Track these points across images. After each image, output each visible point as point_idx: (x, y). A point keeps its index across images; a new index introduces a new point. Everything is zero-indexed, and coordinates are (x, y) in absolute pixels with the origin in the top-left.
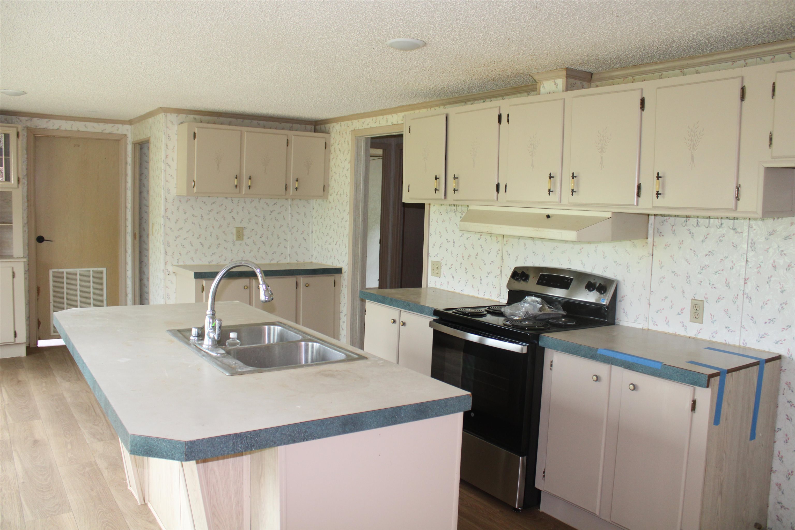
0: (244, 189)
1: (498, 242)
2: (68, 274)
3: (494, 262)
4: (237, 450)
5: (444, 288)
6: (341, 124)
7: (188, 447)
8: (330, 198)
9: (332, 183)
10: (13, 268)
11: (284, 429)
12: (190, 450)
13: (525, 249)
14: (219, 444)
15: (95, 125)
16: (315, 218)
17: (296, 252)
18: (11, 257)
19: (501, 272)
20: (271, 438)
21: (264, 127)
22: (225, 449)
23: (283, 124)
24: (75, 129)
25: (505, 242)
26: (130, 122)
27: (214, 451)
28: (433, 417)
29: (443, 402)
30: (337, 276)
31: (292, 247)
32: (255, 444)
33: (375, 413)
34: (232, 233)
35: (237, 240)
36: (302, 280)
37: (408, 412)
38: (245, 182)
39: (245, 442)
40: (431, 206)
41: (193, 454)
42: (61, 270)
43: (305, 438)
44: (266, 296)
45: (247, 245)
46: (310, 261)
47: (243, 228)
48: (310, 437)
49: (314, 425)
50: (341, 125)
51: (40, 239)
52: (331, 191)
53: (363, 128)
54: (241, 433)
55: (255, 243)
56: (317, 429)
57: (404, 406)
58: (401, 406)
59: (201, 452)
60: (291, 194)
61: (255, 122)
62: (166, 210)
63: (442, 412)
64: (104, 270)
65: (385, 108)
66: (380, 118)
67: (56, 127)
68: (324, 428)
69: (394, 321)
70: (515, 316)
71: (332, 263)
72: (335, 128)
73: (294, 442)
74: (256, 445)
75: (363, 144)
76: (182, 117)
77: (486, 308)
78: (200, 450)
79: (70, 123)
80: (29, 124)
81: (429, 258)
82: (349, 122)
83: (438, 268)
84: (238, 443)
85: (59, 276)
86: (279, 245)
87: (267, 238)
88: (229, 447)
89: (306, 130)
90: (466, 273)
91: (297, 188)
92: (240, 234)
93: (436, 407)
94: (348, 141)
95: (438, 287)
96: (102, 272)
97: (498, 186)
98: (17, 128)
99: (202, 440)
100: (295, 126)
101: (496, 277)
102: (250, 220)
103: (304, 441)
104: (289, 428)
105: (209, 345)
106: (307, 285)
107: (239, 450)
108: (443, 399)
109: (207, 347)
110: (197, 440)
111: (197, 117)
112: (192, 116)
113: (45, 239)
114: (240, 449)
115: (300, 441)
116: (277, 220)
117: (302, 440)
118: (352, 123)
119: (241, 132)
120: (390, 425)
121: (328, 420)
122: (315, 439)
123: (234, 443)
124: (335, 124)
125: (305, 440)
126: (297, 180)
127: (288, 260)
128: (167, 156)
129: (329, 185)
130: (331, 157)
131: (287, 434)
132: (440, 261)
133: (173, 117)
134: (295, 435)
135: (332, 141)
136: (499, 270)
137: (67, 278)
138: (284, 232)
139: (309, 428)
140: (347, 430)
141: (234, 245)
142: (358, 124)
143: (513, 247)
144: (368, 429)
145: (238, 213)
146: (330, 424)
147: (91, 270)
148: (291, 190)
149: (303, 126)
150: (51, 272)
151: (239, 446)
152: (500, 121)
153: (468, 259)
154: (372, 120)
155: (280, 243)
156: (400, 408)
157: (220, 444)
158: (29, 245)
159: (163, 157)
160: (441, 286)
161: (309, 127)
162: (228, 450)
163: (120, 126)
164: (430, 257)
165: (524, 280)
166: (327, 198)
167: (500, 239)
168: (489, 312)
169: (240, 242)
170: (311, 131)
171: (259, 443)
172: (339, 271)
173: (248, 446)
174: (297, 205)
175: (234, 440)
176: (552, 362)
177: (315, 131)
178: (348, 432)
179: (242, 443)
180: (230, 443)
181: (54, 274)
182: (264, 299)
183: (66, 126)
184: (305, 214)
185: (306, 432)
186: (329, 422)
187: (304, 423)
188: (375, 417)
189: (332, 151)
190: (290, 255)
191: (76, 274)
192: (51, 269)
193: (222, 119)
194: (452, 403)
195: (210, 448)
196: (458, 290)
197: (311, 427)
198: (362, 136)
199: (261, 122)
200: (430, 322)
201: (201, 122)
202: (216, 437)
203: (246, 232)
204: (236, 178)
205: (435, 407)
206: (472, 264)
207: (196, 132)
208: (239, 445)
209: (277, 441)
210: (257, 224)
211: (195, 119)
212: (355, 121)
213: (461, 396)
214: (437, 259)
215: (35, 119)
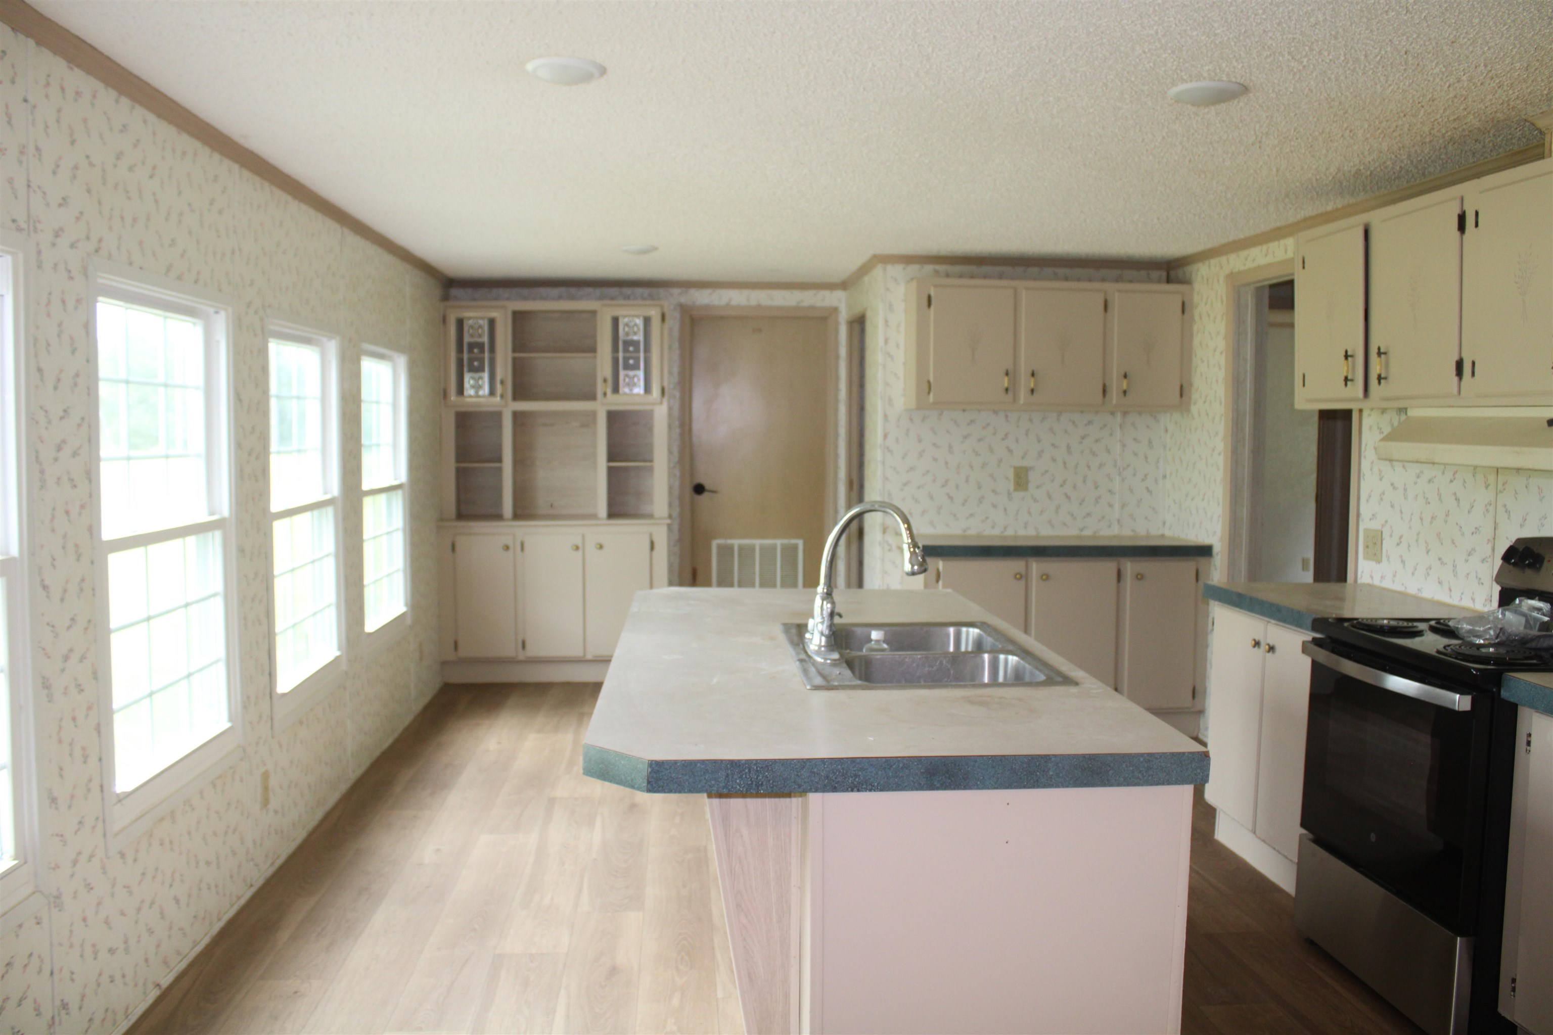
0: (1023, 396)
1: (1489, 485)
2: (741, 548)
3: (1480, 529)
4: (732, 787)
5: (1387, 584)
6: (1209, 263)
7: (652, 770)
8: (1194, 409)
9: (1198, 382)
10: (651, 535)
11: (816, 765)
12: (655, 776)
13: (1541, 500)
14: (702, 773)
15: (786, 294)
16: (1170, 450)
17: (1131, 516)
18: (650, 516)
19: (1493, 550)
20: (793, 776)
21: (1066, 279)
22: (713, 782)
23: (1103, 272)
24: (753, 303)
25: (1500, 487)
26: (844, 285)
27: (694, 783)
28: (1119, 785)
29: (1142, 759)
30: (1202, 561)
31: (1123, 506)
32: (764, 783)
33: (993, 761)
34: (1007, 478)
35: (1015, 490)
36: (1130, 567)
37: (1063, 768)
38: (1025, 383)
39: (746, 777)
40: (1365, 414)
41: (661, 783)
42: (730, 542)
43: (856, 787)
44: (913, 566)
45: (1035, 500)
46: (1160, 532)
47: (1027, 470)
48: (864, 786)
49: (871, 765)
50: (1209, 266)
51: (699, 489)
52: (1195, 396)
53: (1246, 268)
54: (739, 761)
55: (1049, 496)
56: (877, 773)
57: (1055, 756)
58: (1049, 755)
59: (672, 781)
60: (1114, 402)
61: (1048, 271)
62: (885, 436)
63: (1138, 778)
64: (800, 543)
65: (1278, 224)
66: (1273, 245)
67: (723, 302)
68: (891, 774)
69: (1257, 644)
70: (1479, 637)
71: (1197, 536)
72: (1202, 272)
73: (834, 789)
74: (766, 784)
75: (1250, 300)
76: (914, 268)
77: (1433, 623)
78: (671, 777)
79: (746, 292)
80: (683, 300)
81: (1361, 523)
82: (1223, 259)
83: (1376, 542)
84: (735, 777)
85: (725, 551)
86: (1097, 499)
87: (1075, 487)
88: (720, 780)
89: (1149, 280)
90: (1427, 553)
91: (1125, 392)
92: (1021, 479)
93: (1127, 767)
94: (1222, 297)
95: (1377, 582)
96: (795, 548)
97: (1459, 365)
98: (662, 307)
99: (676, 762)
100: (1128, 273)
101: (1483, 561)
102: (1040, 454)
103: (852, 791)
104: (825, 765)
105: (820, 646)
106: (1139, 577)
107: (736, 787)
108: (1142, 755)
109: (816, 648)
110: (667, 761)
111: (938, 267)
112: (929, 268)
113: (707, 487)
114: (738, 787)
115: (846, 790)
116: (1094, 454)
117: (850, 789)
118: (1228, 260)
119: (1015, 289)
120: (1025, 787)
121: (899, 761)
122: (875, 791)
123: (727, 776)
124: (1200, 265)
125: (855, 789)
126: (1125, 376)
127: (1115, 530)
128: (886, 341)
129: (1191, 385)
130: (1195, 328)
131: (823, 774)
132: (1379, 528)
133: (896, 270)
134: (836, 778)
135: (1196, 299)
136: (1490, 546)
137: (740, 555)
138: (1108, 476)
139: (862, 769)
140: (935, 783)
141: (1010, 498)
142: (1238, 262)
143: (1517, 496)
144: (978, 788)
145: (1017, 441)
146: (902, 768)
147: (779, 542)
148: (1114, 396)
149: (1143, 273)
150: (715, 543)
151: (736, 782)
152: (1462, 227)
153: (1431, 523)
154: (1261, 251)
155: (1099, 497)
156: (1046, 758)
157: (704, 773)
158: (681, 498)
159: (881, 341)
160: (1381, 582)
161: (1155, 274)
162: (718, 785)
163: (826, 293)
164: (1363, 520)
165: (1530, 566)
166: (1188, 410)
167: (1492, 478)
168: (1433, 629)
169: (1022, 494)
170: (1159, 281)
171: (771, 782)
172: (1205, 551)
173: (752, 784)
174: (1133, 424)
175: (728, 769)
176: (1529, 735)
177: (1168, 281)
178: (938, 789)
179: (741, 777)
180: (722, 775)
181: (719, 547)
182: (910, 570)
183: (738, 298)
184: (1150, 442)
185: (856, 776)
186: (901, 765)
187: (853, 760)
188: (993, 767)
189: (1197, 318)
190: (1119, 521)
191: (752, 549)
192: (715, 538)
193: (985, 269)
194: (1163, 764)
195: (687, 777)
196: (1412, 590)
197: (867, 769)
198: (1248, 285)
199: (1061, 271)
200: (1304, 643)
201: (948, 275)
202: (699, 761)
203: (1033, 477)
204: (1007, 374)
205: (1124, 766)
206: (1438, 535)
207: (932, 294)
208: (736, 779)
209: (803, 784)
210: (1054, 460)
211: (936, 272)
212: (1232, 257)
213: (1184, 753)
214: (1375, 525)
215: (692, 291)
